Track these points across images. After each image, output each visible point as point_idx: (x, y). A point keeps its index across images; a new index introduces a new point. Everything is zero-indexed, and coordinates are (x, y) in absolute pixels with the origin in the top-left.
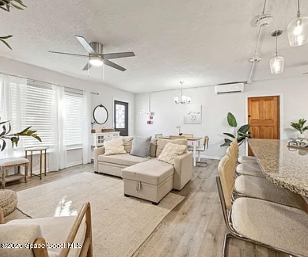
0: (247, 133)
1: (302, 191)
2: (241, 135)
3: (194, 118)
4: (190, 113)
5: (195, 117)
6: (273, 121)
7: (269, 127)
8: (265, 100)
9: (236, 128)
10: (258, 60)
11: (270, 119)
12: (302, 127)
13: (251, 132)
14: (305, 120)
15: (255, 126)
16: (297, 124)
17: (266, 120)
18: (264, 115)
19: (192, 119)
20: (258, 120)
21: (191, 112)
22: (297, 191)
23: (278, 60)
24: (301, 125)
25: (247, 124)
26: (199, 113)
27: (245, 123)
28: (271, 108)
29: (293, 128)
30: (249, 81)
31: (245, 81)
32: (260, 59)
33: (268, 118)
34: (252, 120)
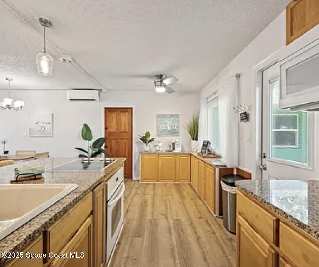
3: (43, 129)
4: (37, 123)
5: (45, 128)
6: (128, 134)
7: (125, 140)
8: (121, 112)
9: (90, 142)
11: (126, 132)
15: (112, 139)
17: (121, 132)
18: (120, 127)
19: (40, 131)
20: (114, 132)
21: (39, 122)
25: (103, 136)
26: (49, 123)
27: (101, 136)
28: (126, 120)
30: (104, 89)
31: (99, 88)
33: (123, 131)
34: (110, 132)
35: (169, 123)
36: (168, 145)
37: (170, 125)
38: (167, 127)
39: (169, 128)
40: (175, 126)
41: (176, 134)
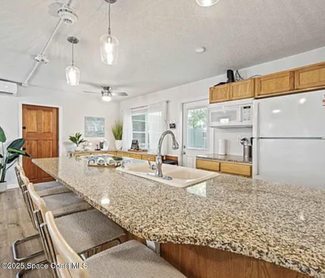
0: (21, 149)
1: (186, 239)
2: (12, 152)
6: (52, 134)
7: (48, 141)
8: (44, 110)
9: (4, 143)
10: (45, 61)
11: (50, 132)
12: (78, 140)
13: (27, 147)
14: (80, 134)
15: (32, 140)
16: (74, 138)
17: (44, 133)
18: (43, 127)
20: (35, 132)
22: (181, 240)
23: (75, 71)
24: (77, 138)
25: (21, 137)
27: (18, 135)
28: (50, 120)
29: (71, 141)
30: (25, 83)
31: (20, 81)
32: (48, 61)
33: (46, 131)
34: (28, 132)
35: (96, 125)
36: (95, 144)
37: (97, 126)
38: (94, 129)
39: (96, 130)
40: (101, 128)
41: (102, 135)
